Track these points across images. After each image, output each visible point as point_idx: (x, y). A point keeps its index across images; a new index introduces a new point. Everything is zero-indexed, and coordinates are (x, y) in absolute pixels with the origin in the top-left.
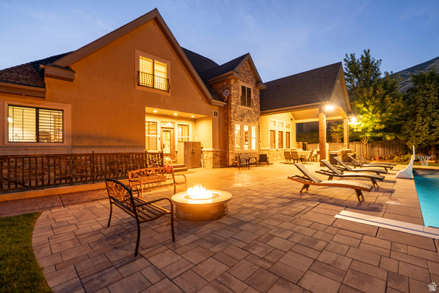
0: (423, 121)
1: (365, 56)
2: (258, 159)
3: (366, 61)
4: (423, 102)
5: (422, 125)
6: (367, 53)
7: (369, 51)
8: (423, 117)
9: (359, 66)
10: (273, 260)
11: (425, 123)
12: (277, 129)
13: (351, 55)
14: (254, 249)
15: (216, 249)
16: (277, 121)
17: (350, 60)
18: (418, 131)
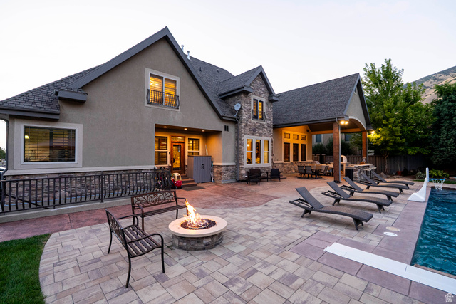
0: (447, 135)
1: (386, 66)
2: (269, 174)
3: (388, 71)
4: (448, 115)
5: (447, 139)
6: (388, 62)
7: (390, 60)
8: (448, 130)
9: (379, 76)
10: (248, 299)
11: (450, 138)
12: (292, 141)
13: (372, 65)
14: (233, 286)
15: (200, 283)
16: (292, 133)
17: (370, 69)
18: (442, 146)
